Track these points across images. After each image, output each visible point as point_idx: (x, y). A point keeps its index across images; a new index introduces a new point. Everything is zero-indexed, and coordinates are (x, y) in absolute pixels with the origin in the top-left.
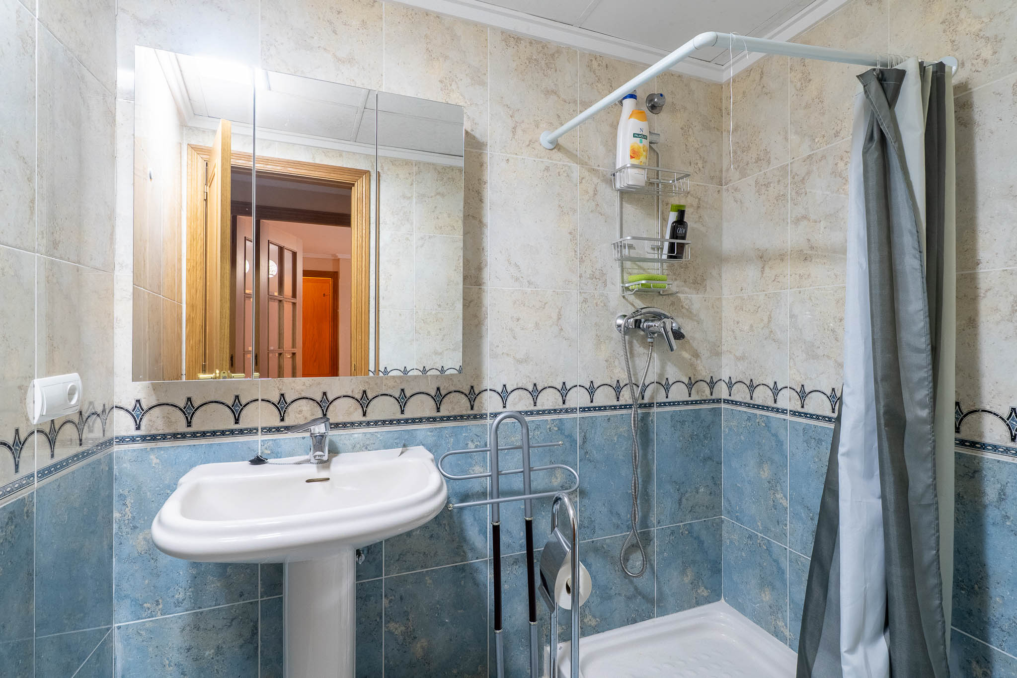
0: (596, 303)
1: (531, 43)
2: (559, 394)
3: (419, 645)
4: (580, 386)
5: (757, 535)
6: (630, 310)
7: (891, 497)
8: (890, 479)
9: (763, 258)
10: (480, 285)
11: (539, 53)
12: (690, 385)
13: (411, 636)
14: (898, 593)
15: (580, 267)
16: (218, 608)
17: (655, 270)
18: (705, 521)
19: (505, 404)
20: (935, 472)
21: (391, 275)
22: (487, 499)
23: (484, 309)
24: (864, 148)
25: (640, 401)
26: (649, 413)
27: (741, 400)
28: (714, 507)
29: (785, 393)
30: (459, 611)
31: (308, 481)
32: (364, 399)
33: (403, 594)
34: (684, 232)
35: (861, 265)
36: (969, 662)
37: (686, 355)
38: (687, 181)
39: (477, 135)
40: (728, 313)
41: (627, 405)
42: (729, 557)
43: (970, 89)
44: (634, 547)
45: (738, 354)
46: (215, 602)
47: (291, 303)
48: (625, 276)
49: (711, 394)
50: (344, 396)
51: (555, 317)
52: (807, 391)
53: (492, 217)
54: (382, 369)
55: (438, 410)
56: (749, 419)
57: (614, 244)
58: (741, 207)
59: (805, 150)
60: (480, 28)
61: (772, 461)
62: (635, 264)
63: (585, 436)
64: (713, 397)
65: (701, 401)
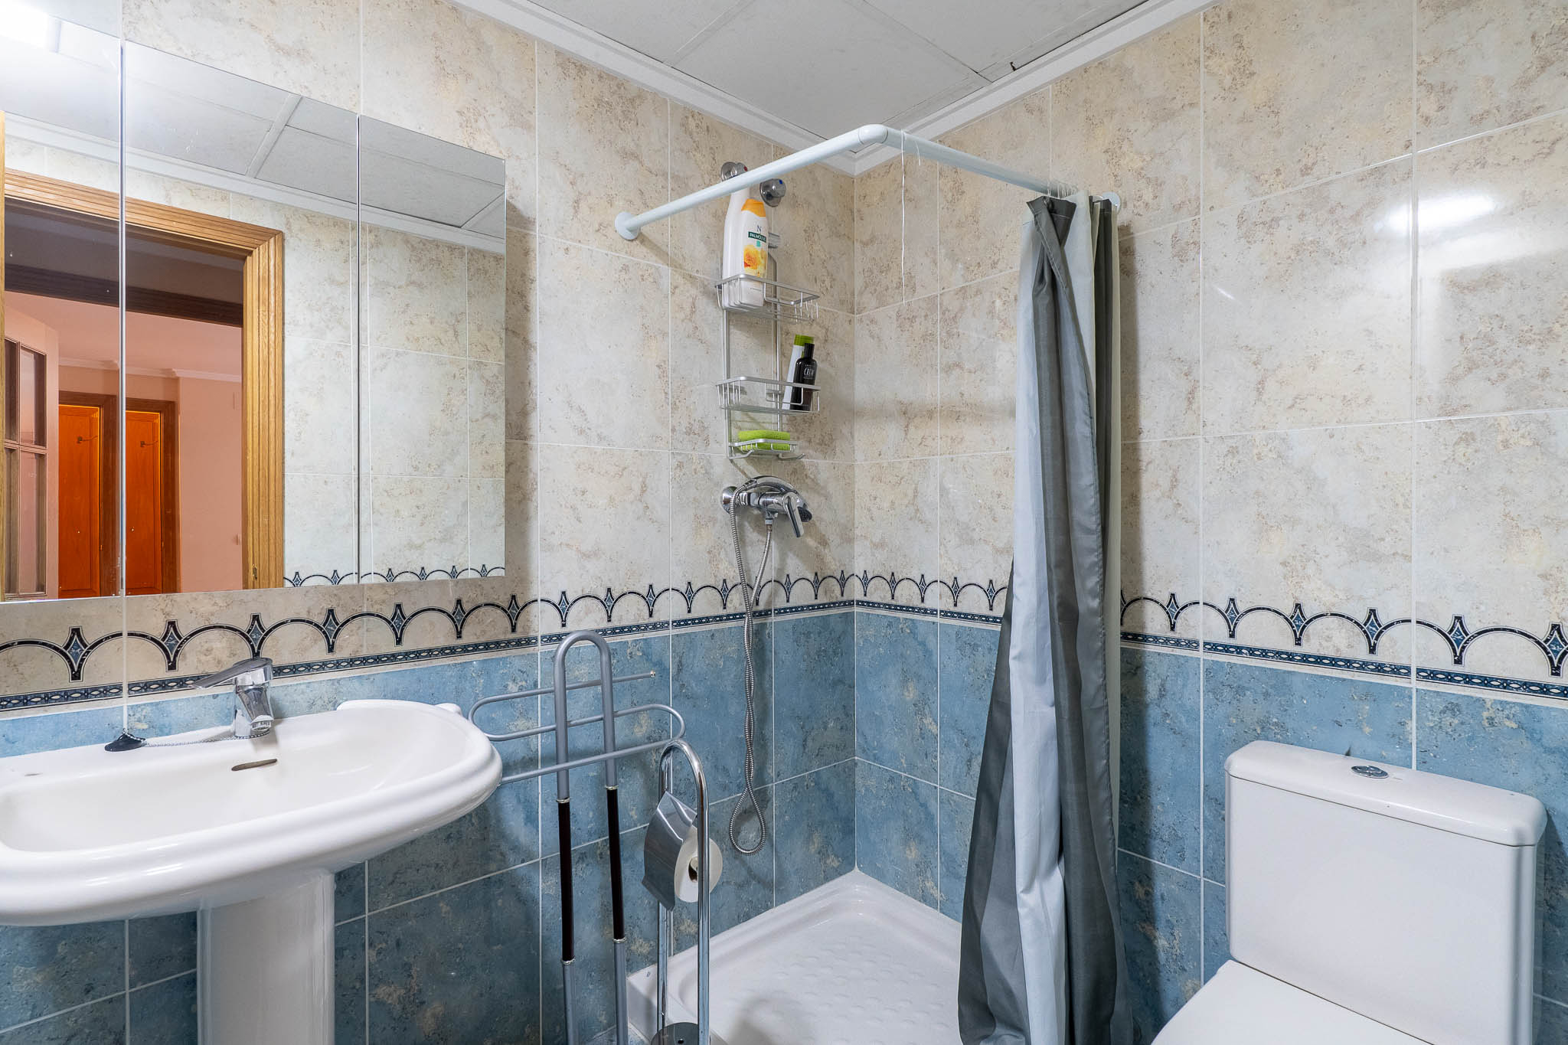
0: (695, 470)
1: (600, 77)
2: (643, 602)
3: (428, 1014)
4: (673, 589)
5: (900, 775)
6: (740, 481)
7: (1065, 703)
8: (1064, 682)
9: (908, 414)
10: (525, 438)
11: (614, 93)
12: (817, 583)
13: (415, 1002)
14: (1072, 814)
15: (672, 417)
16: (39, 1022)
17: (772, 424)
18: (835, 766)
19: (565, 621)
20: (1105, 670)
21: (307, 415)
22: (537, 768)
23: (531, 476)
24: (1034, 290)
25: (755, 609)
26: (766, 624)
27: (879, 601)
28: (845, 747)
29: (935, 589)
30: (495, 948)
31: (235, 769)
32: (330, 624)
33: (402, 937)
34: (812, 373)
35: (1031, 430)
36: (1132, 883)
37: (811, 542)
38: (817, 306)
39: (519, 206)
40: (862, 483)
41: (737, 614)
42: (864, 809)
43: (1132, 234)
44: (746, 814)
45: (876, 540)
46: (30, 1012)
47: (34, 456)
48: (734, 431)
49: (842, 595)
50: (292, 621)
51: (637, 488)
52: (961, 585)
53: (543, 335)
54: (289, 574)
55: (459, 635)
56: (890, 625)
57: (720, 386)
58: (879, 346)
59: (957, 280)
60: (522, 40)
61: (919, 677)
62: (747, 415)
63: (680, 662)
64: (845, 598)
65: (830, 604)
